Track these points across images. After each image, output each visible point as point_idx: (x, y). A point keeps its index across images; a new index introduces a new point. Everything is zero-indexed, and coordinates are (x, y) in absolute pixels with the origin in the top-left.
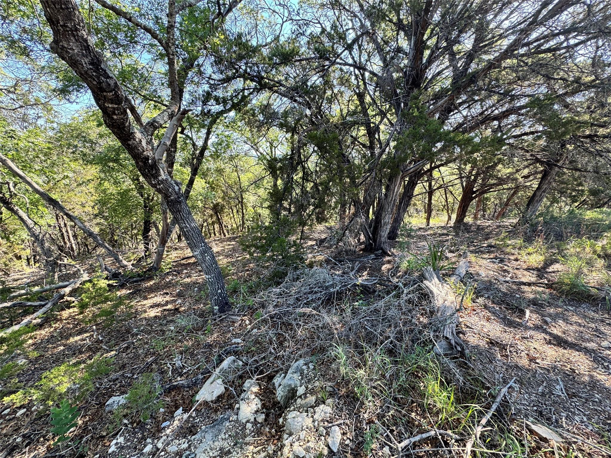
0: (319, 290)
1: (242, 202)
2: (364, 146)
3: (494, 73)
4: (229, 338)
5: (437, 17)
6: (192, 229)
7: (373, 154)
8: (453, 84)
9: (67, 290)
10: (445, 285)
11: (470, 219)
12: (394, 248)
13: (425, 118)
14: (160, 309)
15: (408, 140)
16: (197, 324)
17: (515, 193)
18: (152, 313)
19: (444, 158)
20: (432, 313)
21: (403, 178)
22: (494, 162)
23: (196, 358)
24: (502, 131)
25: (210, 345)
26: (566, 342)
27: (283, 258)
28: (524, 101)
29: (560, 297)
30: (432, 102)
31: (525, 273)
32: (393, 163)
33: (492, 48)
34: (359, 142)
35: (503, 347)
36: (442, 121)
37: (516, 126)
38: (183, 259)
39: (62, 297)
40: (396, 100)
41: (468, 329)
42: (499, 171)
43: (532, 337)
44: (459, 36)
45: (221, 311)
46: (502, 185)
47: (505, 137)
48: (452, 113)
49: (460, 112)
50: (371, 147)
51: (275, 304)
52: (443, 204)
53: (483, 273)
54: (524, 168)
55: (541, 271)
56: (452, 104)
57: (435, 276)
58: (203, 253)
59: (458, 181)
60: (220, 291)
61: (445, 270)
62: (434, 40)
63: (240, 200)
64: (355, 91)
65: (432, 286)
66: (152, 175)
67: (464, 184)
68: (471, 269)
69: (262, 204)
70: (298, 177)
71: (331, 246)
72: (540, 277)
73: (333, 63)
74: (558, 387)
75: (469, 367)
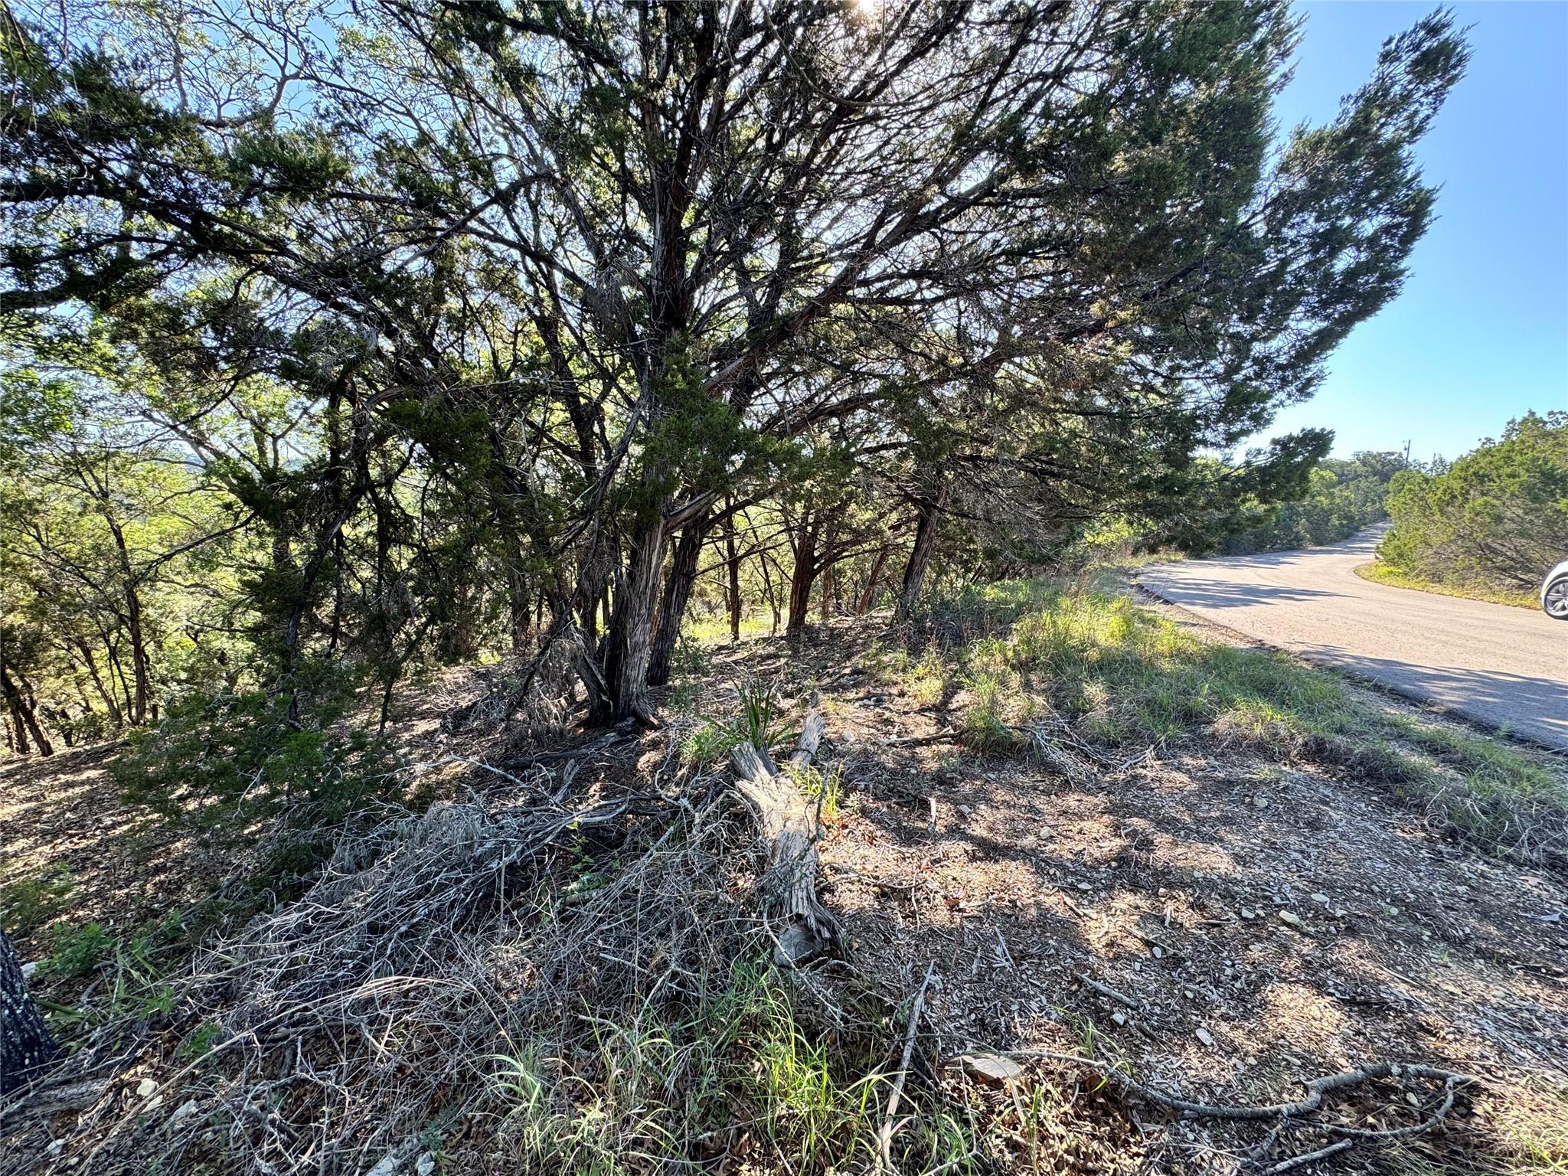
0: (453, 875)
1: (135, 619)
2: (567, 450)
3: (820, 324)
5: (704, 186)
7: (590, 472)
8: (749, 332)
10: (782, 780)
11: (815, 617)
12: (664, 705)
13: (702, 398)
15: (668, 443)
17: (883, 559)
19: (750, 488)
20: (762, 860)
21: (668, 532)
22: (841, 500)
24: (846, 439)
26: (995, 848)
27: (314, 797)
28: (874, 385)
29: (975, 757)
30: (714, 365)
31: (919, 718)
32: (641, 495)
33: (811, 276)
34: (551, 440)
35: (903, 896)
36: (740, 407)
37: (868, 431)
40: (634, 347)
41: (838, 877)
42: (852, 516)
43: (946, 856)
44: (749, 237)
46: (860, 543)
47: (853, 450)
48: (756, 393)
49: (769, 392)
50: (585, 456)
51: (277, 972)
52: (762, 586)
53: (850, 735)
54: (891, 511)
55: (941, 710)
56: (754, 373)
57: (759, 762)
59: (784, 537)
61: (778, 743)
62: (703, 232)
63: (125, 610)
64: (530, 312)
65: (756, 791)
67: (796, 542)
68: (828, 729)
69: (228, 622)
70: (359, 529)
71: (491, 727)
72: (942, 723)
73: (461, 228)
74: (999, 950)
75: (850, 974)
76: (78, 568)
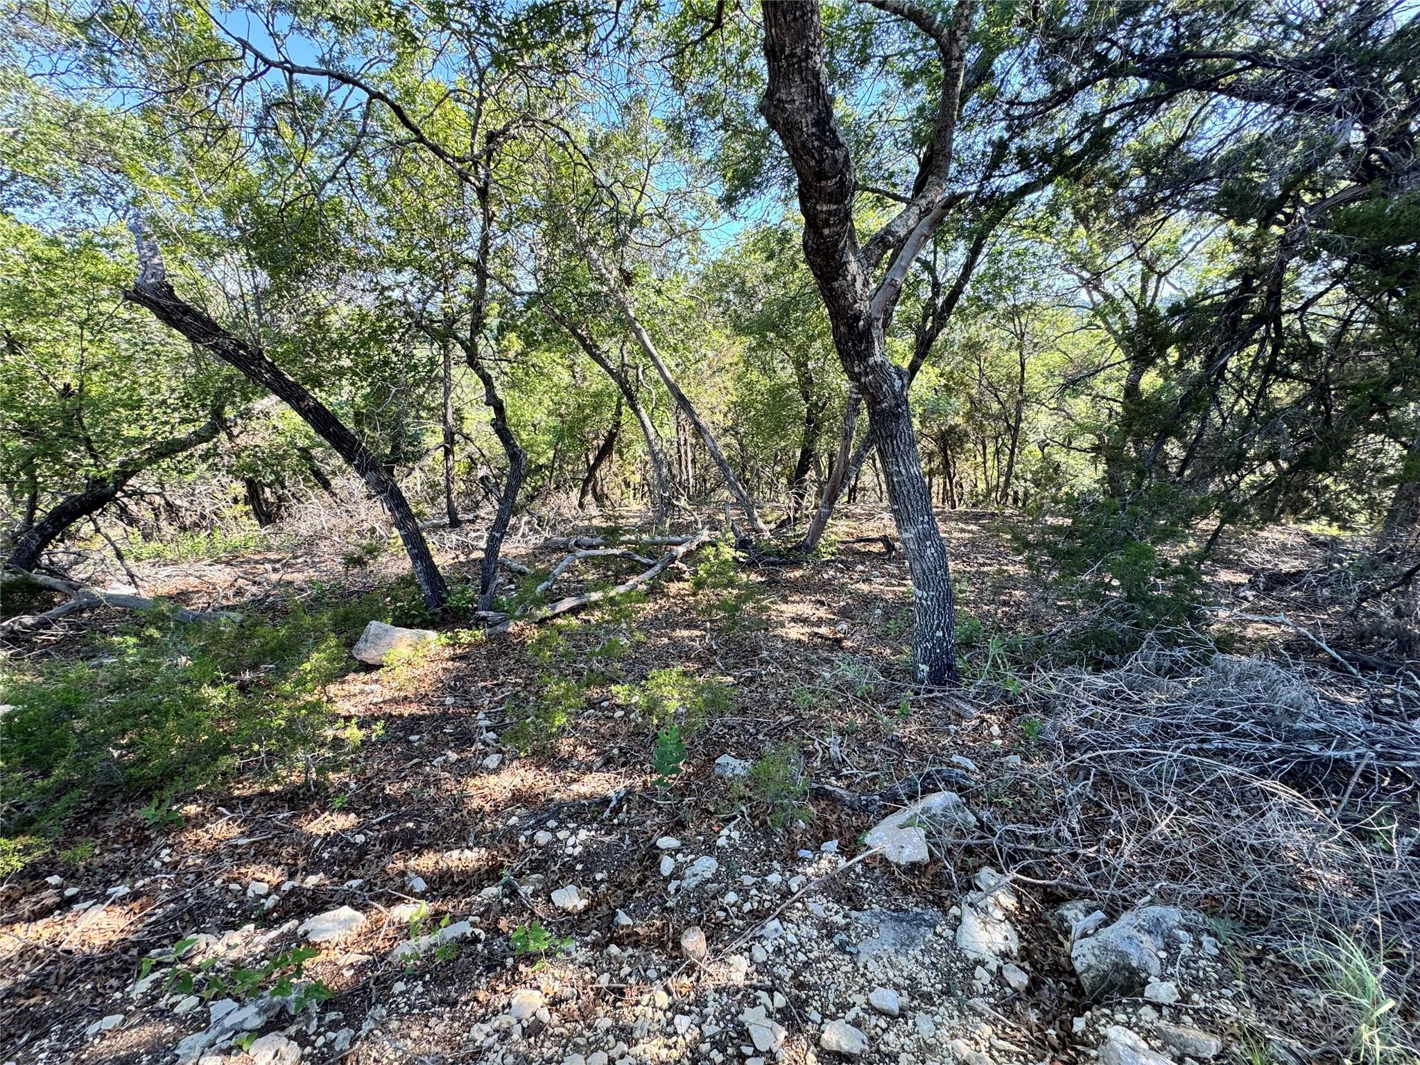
0: (1260, 731)
1: (1016, 429)
4: (943, 748)
6: (910, 479)
9: (681, 550)
14: (807, 630)
16: (876, 686)
18: (795, 632)
23: (868, 756)
25: (901, 744)
38: (859, 541)
39: (673, 560)
45: (936, 677)
51: (1085, 714)
58: (922, 538)
60: (939, 634)
63: (1012, 422)
66: (858, 354)
76: (994, 388)
